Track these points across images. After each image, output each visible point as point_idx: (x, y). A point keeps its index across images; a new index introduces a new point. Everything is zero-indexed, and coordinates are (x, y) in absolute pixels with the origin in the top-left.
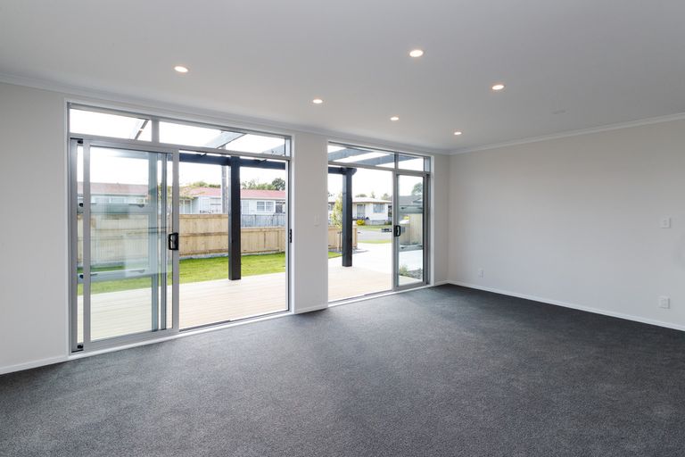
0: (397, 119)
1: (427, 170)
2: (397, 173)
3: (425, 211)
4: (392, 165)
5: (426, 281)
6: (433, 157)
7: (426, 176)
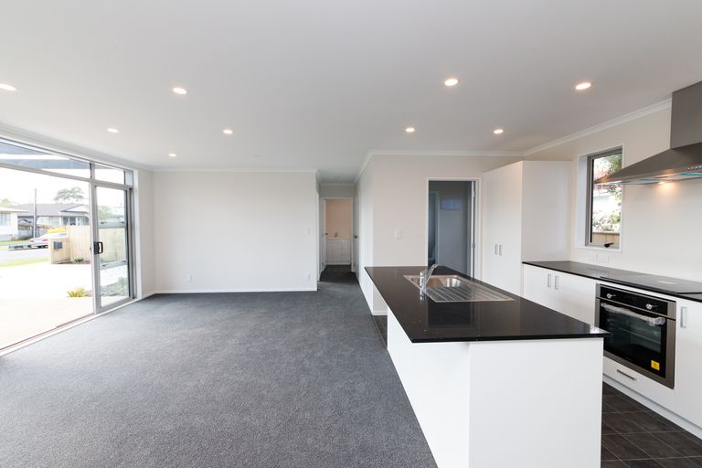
0: (116, 131)
1: (129, 183)
2: (95, 184)
3: (129, 226)
4: (86, 173)
5: (132, 295)
6: (136, 172)
7: (129, 191)
